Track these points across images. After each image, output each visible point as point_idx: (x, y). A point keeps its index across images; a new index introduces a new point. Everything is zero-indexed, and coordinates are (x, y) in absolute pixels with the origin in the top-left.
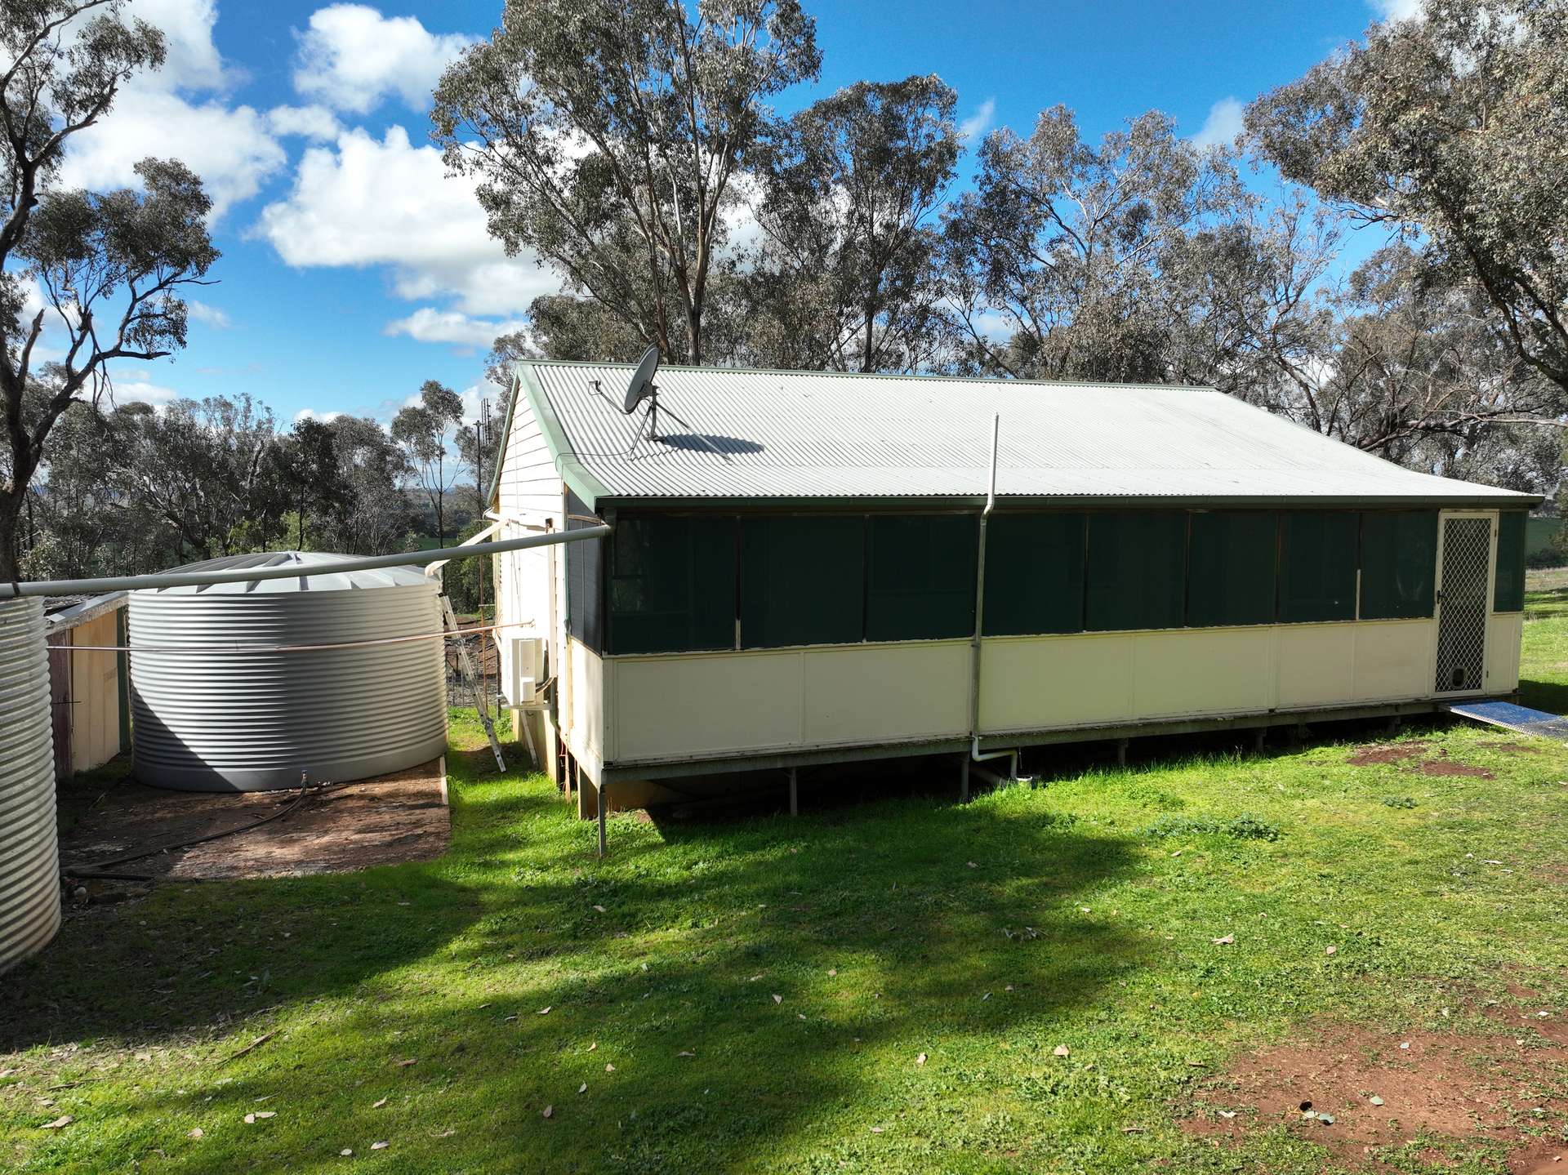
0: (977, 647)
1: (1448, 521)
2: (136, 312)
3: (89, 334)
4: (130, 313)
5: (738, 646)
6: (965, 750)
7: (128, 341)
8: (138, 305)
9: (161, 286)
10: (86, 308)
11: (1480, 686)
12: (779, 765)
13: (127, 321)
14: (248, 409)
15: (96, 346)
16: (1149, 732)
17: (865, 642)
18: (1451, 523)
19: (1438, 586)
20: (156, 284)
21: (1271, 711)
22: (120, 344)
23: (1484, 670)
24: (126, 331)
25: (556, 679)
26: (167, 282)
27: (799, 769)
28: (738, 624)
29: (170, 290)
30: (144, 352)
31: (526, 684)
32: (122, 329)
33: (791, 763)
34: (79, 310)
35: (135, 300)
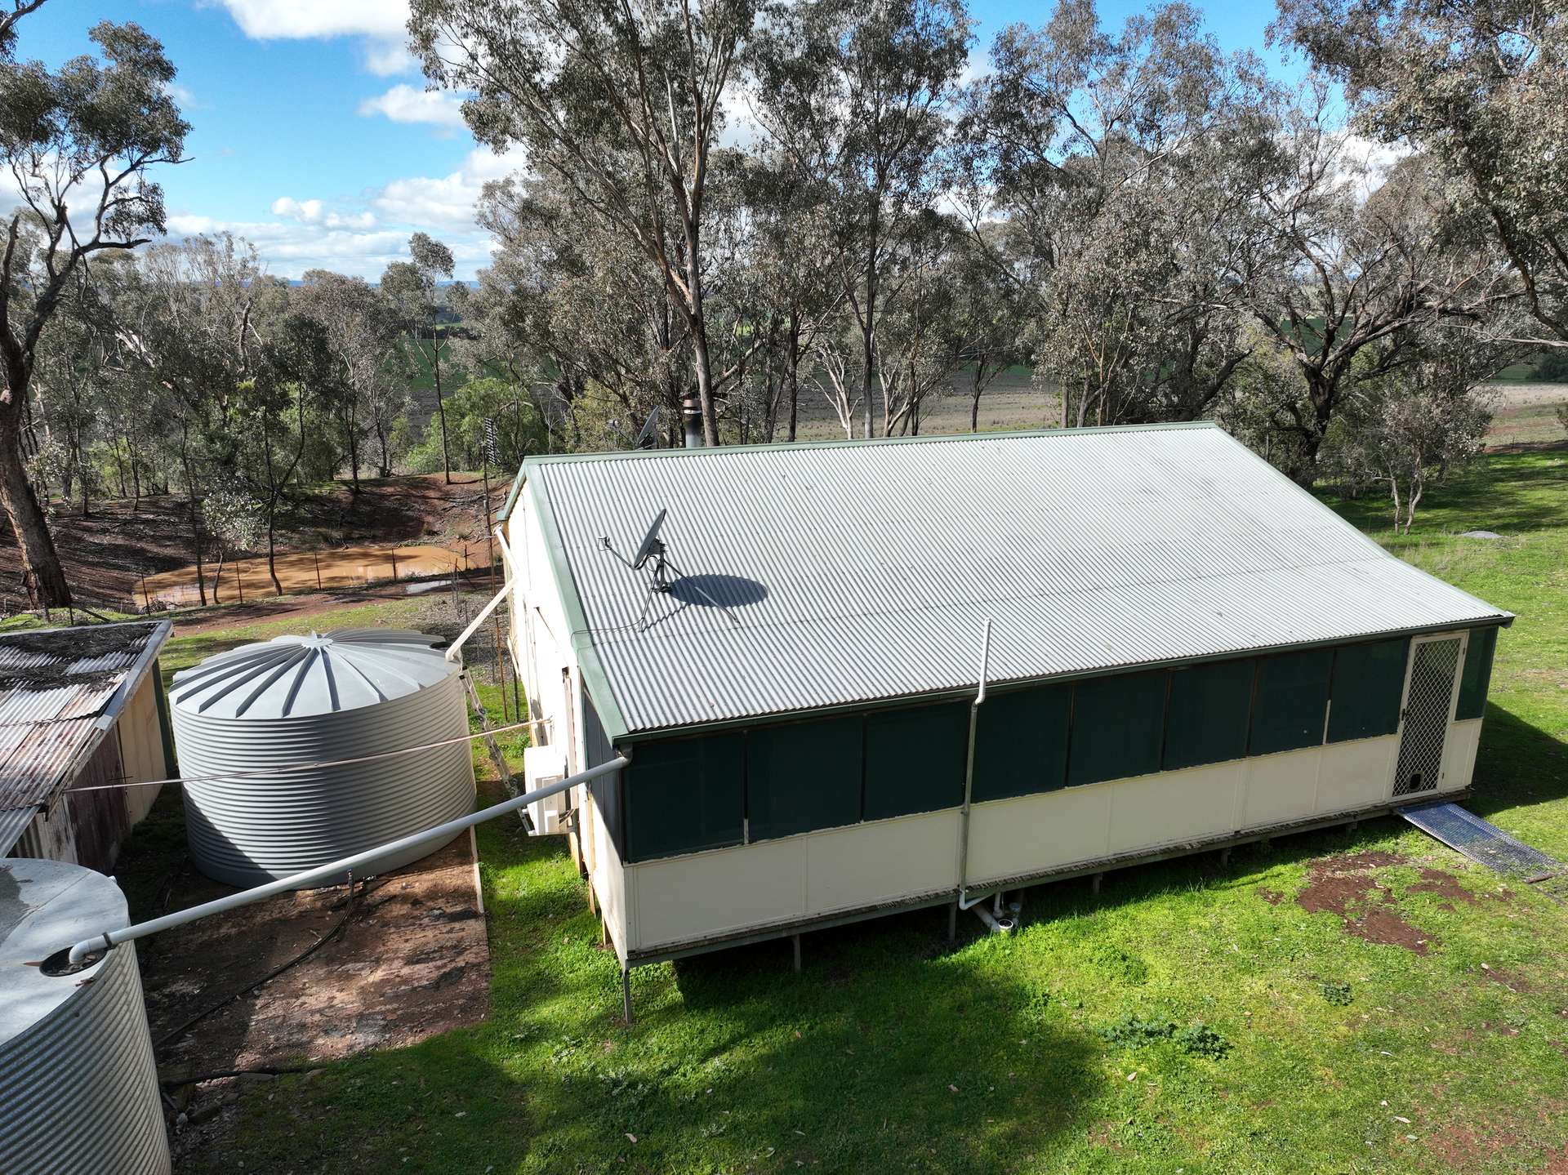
0: (966, 815)
1: (1418, 646)
2: (110, 198)
3: (66, 228)
4: (104, 199)
5: (746, 841)
6: (954, 900)
7: (107, 232)
8: (112, 190)
9: (133, 168)
10: (60, 201)
11: (1435, 787)
12: (784, 935)
13: (103, 208)
14: (230, 248)
15: (74, 241)
16: (1122, 865)
17: (862, 822)
18: (1422, 648)
19: (1404, 705)
20: (128, 166)
21: (1237, 832)
22: (99, 235)
23: (1441, 772)
24: (103, 221)
25: (577, 810)
26: (139, 162)
27: (802, 936)
28: (746, 822)
29: (142, 169)
30: (124, 241)
31: (550, 819)
32: (99, 218)
33: (794, 932)
34: (53, 201)
35: (108, 185)
